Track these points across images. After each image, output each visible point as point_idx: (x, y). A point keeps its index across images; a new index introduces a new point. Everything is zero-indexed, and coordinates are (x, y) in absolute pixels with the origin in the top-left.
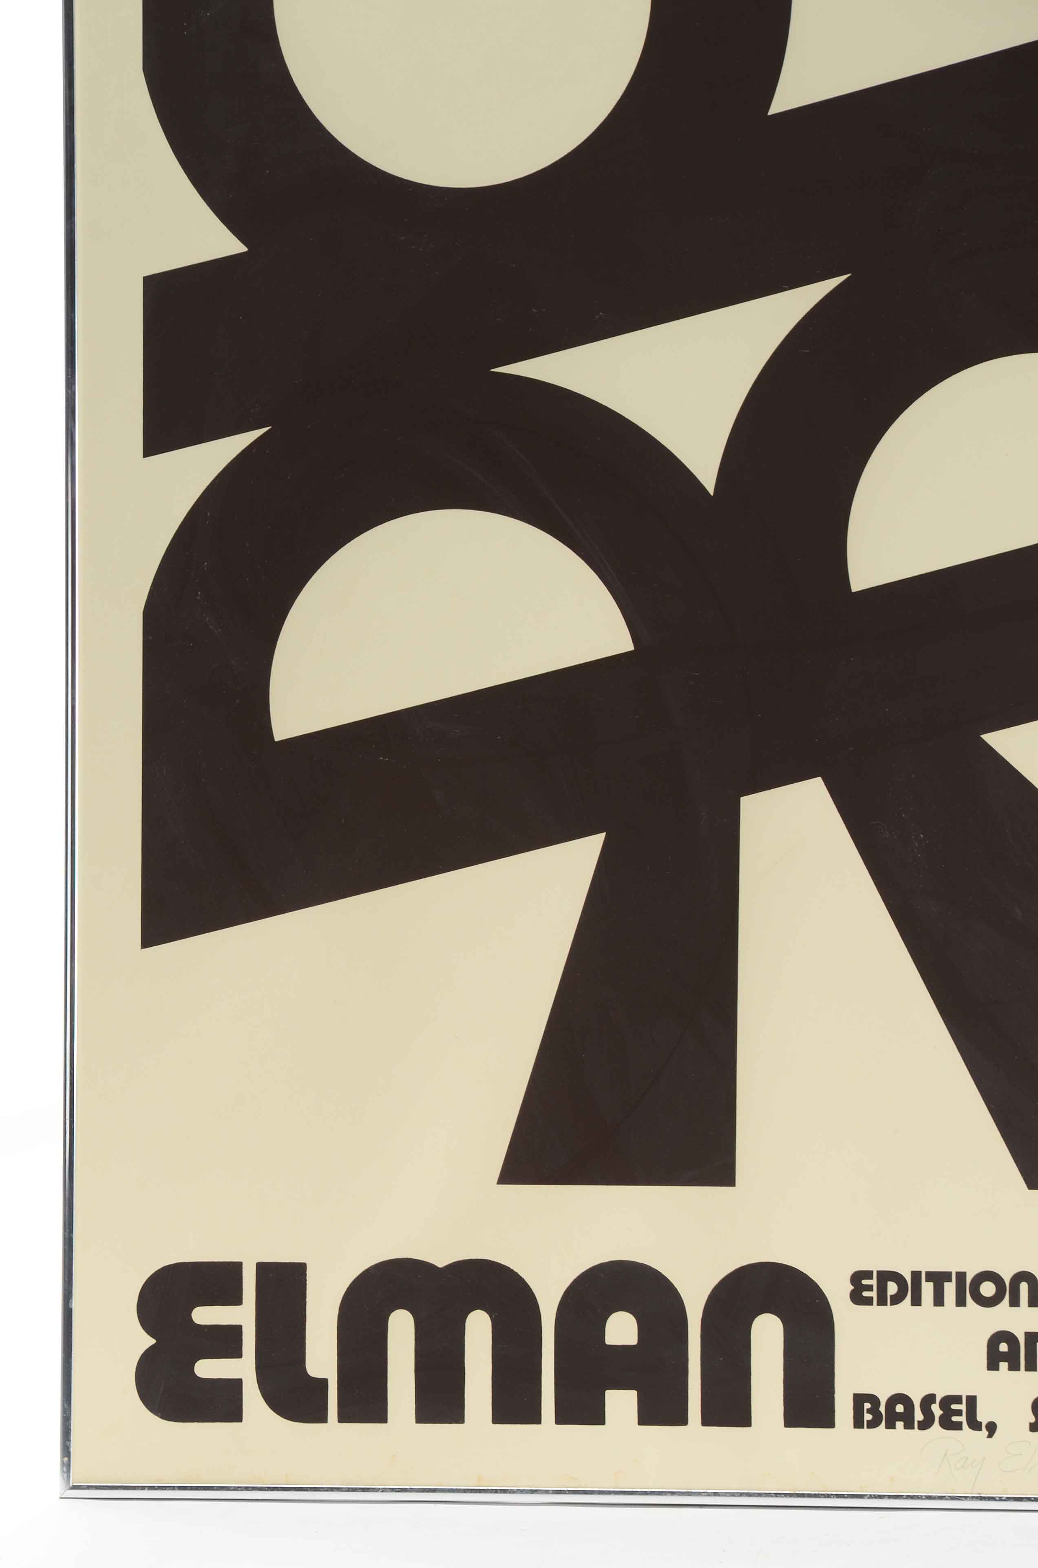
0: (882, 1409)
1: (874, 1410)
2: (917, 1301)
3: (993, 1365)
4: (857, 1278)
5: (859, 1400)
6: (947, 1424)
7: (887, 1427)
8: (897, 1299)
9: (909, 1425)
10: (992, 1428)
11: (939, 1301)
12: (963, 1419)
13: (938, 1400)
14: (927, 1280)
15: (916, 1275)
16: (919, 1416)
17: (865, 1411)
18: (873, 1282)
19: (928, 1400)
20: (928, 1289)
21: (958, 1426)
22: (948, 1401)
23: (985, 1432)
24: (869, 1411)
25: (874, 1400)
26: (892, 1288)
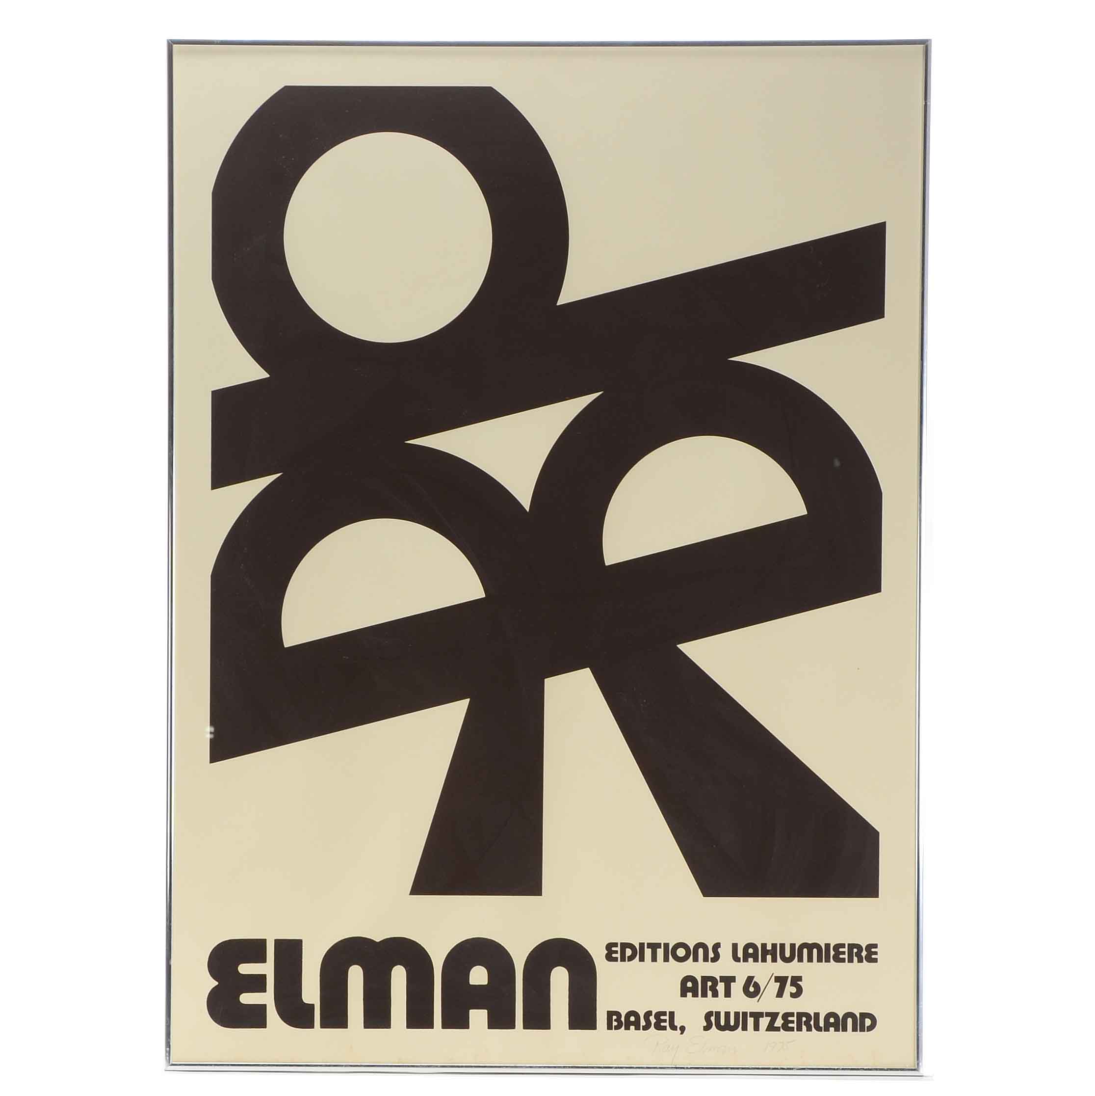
0: (623, 1019)
1: (618, 1020)
2: (642, 959)
3: (684, 994)
4: (610, 946)
5: (610, 1014)
6: (658, 1027)
7: (625, 1029)
8: (631, 958)
9: (637, 1028)
10: (683, 1029)
11: (654, 959)
12: (667, 1024)
13: (653, 1014)
14: (648, 948)
15: (642, 945)
16: (643, 1023)
17: (613, 1020)
18: (618, 949)
19: (648, 1014)
20: (648, 952)
21: (664, 1028)
22: (659, 1015)
23: (679, 1031)
24: (615, 1020)
25: (618, 1014)
26: (629, 952)
